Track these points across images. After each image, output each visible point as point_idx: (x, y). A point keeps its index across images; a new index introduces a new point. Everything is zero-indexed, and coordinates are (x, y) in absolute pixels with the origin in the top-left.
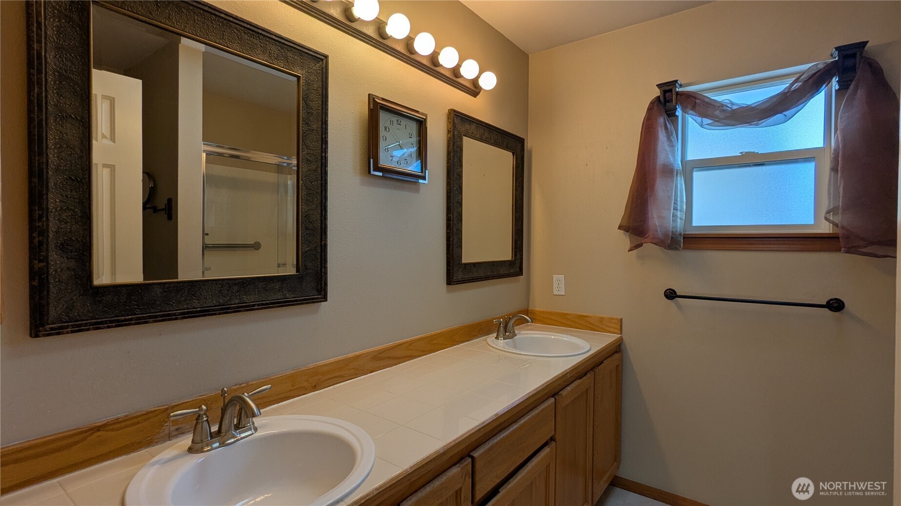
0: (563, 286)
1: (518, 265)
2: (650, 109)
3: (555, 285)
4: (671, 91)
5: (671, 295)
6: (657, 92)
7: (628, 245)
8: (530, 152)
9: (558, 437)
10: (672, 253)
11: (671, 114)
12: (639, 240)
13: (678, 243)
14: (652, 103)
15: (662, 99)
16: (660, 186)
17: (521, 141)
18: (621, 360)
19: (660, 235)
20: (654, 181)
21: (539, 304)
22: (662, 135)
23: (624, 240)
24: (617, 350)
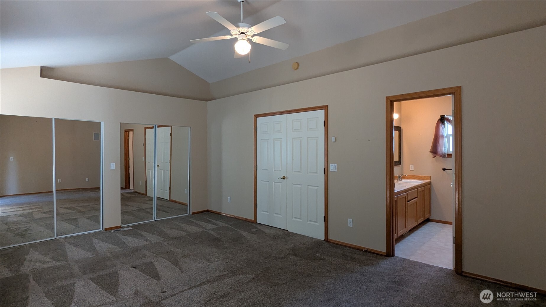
0: (413, 168)
1: (400, 162)
2: (438, 122)
3: (411, 168)
4: (443, 117)
5: (444, 169)
6: (440, 117)
7: (432, 156)
8: (402, 130)
9: (418, 197)
10: (444, 158)
11: (443, 123)
12: (435, 155)
13: (445, 156)
14: (438, 120)
15: (441, 119)
16: (441, 141)
17: (400, 128)
18: (431, 186)
19: (441, 154)
20: (439, 139)
21: (406, 174)
22: (441, 128)
23: (431, 155)
24: (430, 183)
